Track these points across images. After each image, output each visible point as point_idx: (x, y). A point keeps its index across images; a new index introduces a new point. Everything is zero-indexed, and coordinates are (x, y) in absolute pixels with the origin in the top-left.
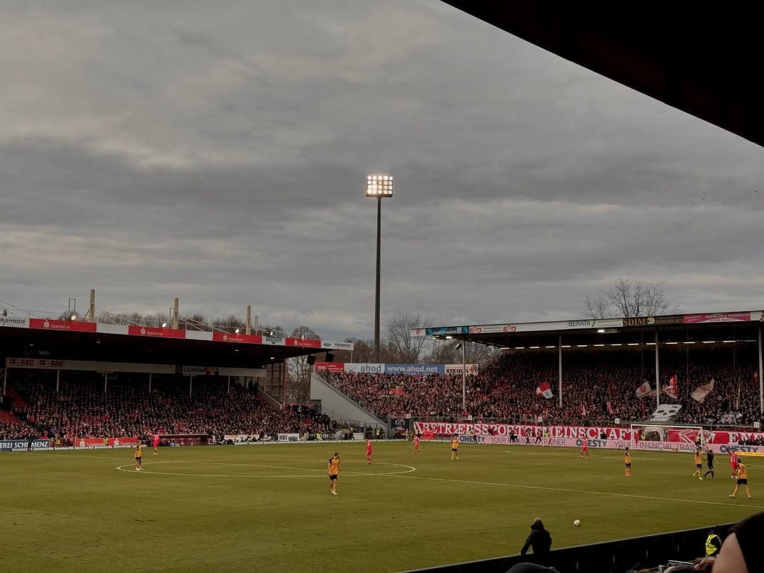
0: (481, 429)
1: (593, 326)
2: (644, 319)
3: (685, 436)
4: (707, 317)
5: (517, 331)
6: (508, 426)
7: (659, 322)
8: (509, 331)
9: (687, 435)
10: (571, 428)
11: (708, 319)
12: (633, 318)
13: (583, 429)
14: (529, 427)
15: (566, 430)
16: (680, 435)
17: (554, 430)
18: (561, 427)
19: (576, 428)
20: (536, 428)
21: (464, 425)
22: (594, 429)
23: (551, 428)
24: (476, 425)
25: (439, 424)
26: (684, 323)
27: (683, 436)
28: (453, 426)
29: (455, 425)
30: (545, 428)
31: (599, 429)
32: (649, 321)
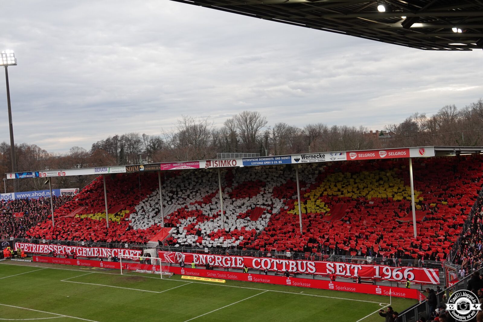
0: (53, 249)
1: (109, 172)
2: (138, 167)
3: (168, 257)
4: (174, 165)
5: (66, 175)
6: (68, 247)
7: (147, 169)
8: (62, 175)
9: (169, 256)
10: (103, 249)
11: (175, 167)
12: (132, 166)
13: (109, 250)
14: (79, 248)
15: (100, 251)
16: (165, 255)
17: (94, 250)
18: (97, 249)
19: (106, 249)
20: (84, 248)
21: (43, 246)
22: (116, 250)
23: (92, 249)
24: (50, 246)
25: (30, 245)
26: (161, 170)
27: (167, 257)
28: (37, 246)
29: (38, 246)
30: (88, 249)
31: (119, 250)
32: (141, 169)
